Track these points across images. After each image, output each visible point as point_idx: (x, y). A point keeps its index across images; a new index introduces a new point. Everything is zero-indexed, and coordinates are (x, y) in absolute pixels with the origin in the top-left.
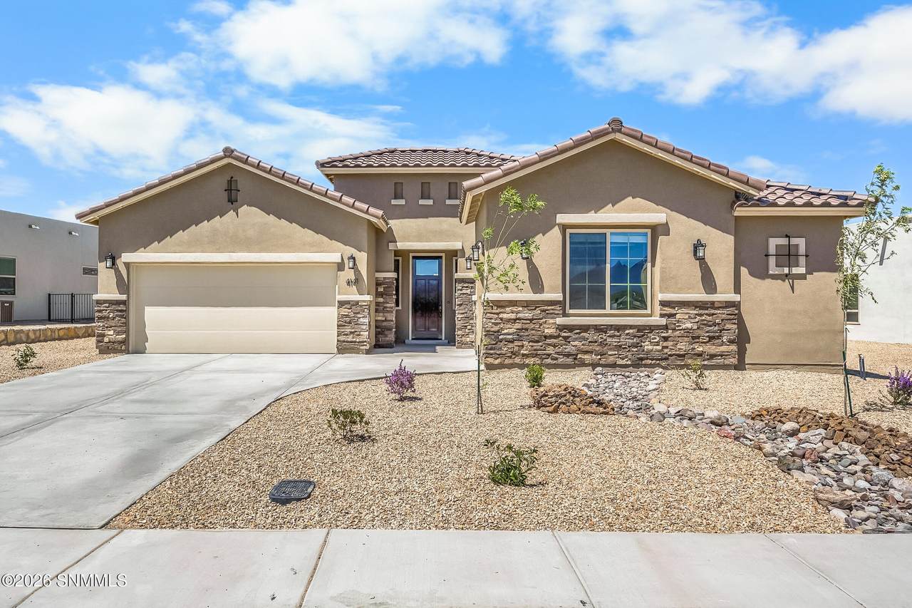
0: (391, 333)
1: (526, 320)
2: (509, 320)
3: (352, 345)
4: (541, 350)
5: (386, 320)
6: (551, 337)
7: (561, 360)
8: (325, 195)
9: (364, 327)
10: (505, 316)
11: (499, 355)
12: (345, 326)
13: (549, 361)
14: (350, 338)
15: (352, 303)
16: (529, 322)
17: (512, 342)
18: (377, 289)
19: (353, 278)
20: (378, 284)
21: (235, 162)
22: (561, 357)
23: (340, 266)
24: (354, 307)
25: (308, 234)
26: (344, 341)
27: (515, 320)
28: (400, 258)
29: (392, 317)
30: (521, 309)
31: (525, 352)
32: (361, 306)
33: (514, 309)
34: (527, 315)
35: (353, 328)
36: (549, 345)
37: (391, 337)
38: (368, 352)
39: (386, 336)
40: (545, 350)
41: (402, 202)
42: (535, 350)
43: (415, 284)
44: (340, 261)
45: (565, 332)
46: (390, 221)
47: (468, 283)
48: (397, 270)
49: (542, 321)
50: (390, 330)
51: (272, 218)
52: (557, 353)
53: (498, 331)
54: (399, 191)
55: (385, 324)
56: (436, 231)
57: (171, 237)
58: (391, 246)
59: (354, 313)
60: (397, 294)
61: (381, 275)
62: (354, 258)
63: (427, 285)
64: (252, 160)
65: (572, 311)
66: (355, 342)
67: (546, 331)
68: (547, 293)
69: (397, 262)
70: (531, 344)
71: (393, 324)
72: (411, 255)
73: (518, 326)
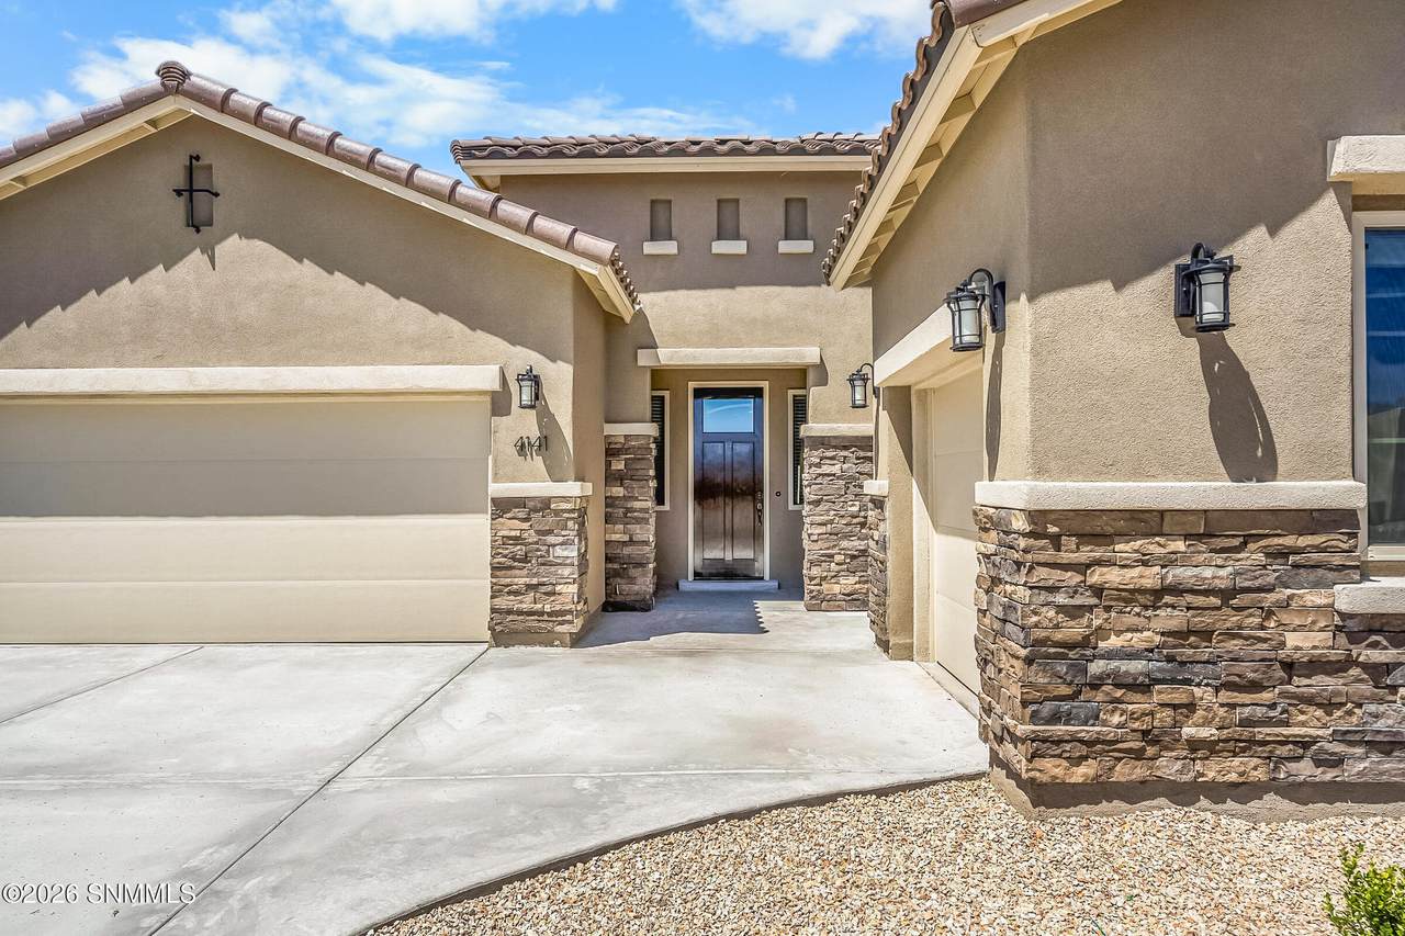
0: (644, 575)
1: (1207, 593)
2: (1130, 596)
3: (532, 622)
4: (1268, 722)
5: (631, 542)
6: (1316, 666)
7: (1360, 766)
8: (450, 197)
9: (566, 571)
10: (1113, 576)
11: (1089, 744)
12: (511, 568)
13: (1305, 770)
14: (527, 603)
15: (531, 504)
16: (1215, 601)
17: (1143, 687)
18: (608, 464)
19: (534, 432)
20: (611, 452)
21: (195, 109)
22: (1359, 751)
23: (499, 403)
24: (536, 516)
25: (411, 315)
26: (510, 612)
27: (1158, 593)
28: (666, 394)
29: (647, 533)
30: (1180, 545)
31: (1205, 733)
32: (557, 513)
33: (1153, 547)
34: (1208, 573)
35: (536, 575)
36: (1310, 701)
37: (644, 583)
38: (577, 641)
39: (632, 580)
40: (1287, 724)
41: (670, 248)
42: (1247, 723)
43: (701, 455)
44: (496, 386)
45: (1374, 645)
46: (642, 297)
47: (835, 447)
48: (658, 416)
49: (1271, 597)
50: (641, 565)
51: (308, 269)
52: (1342, 736)
53: (1084, 643)
54: (662, 222)
55: (627, 551)
56: (754, 320)
57: (29, 326)
58: (644, 359)
59: (539, 532)
60: (660, 476)
61: (618, 430)
62: (536, 380)
63: (728, 453)
64: (242, 99)
65: (1378, 553)
66: (541, 613)
67: (1292, 640)
68: (1291, 476)
69: (658, 403)
70: (1225, 696)
71: (649, 551)
72: (692, 385)
73: (1170, 618)
